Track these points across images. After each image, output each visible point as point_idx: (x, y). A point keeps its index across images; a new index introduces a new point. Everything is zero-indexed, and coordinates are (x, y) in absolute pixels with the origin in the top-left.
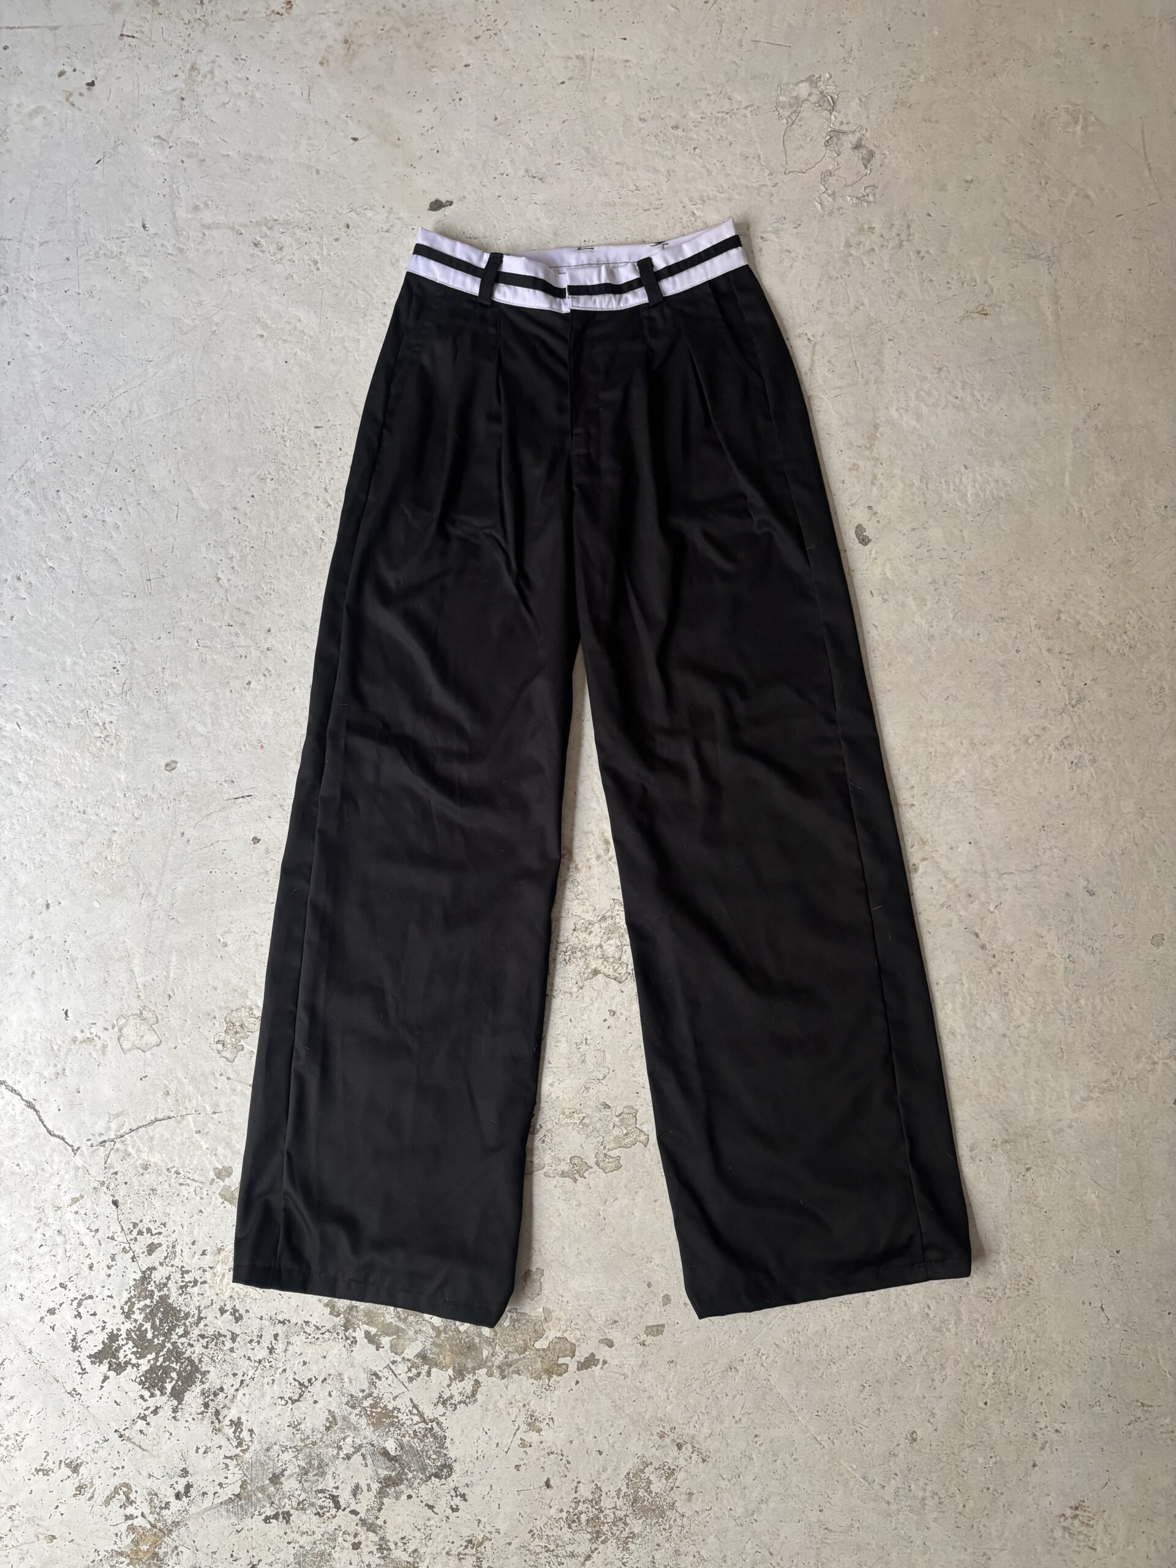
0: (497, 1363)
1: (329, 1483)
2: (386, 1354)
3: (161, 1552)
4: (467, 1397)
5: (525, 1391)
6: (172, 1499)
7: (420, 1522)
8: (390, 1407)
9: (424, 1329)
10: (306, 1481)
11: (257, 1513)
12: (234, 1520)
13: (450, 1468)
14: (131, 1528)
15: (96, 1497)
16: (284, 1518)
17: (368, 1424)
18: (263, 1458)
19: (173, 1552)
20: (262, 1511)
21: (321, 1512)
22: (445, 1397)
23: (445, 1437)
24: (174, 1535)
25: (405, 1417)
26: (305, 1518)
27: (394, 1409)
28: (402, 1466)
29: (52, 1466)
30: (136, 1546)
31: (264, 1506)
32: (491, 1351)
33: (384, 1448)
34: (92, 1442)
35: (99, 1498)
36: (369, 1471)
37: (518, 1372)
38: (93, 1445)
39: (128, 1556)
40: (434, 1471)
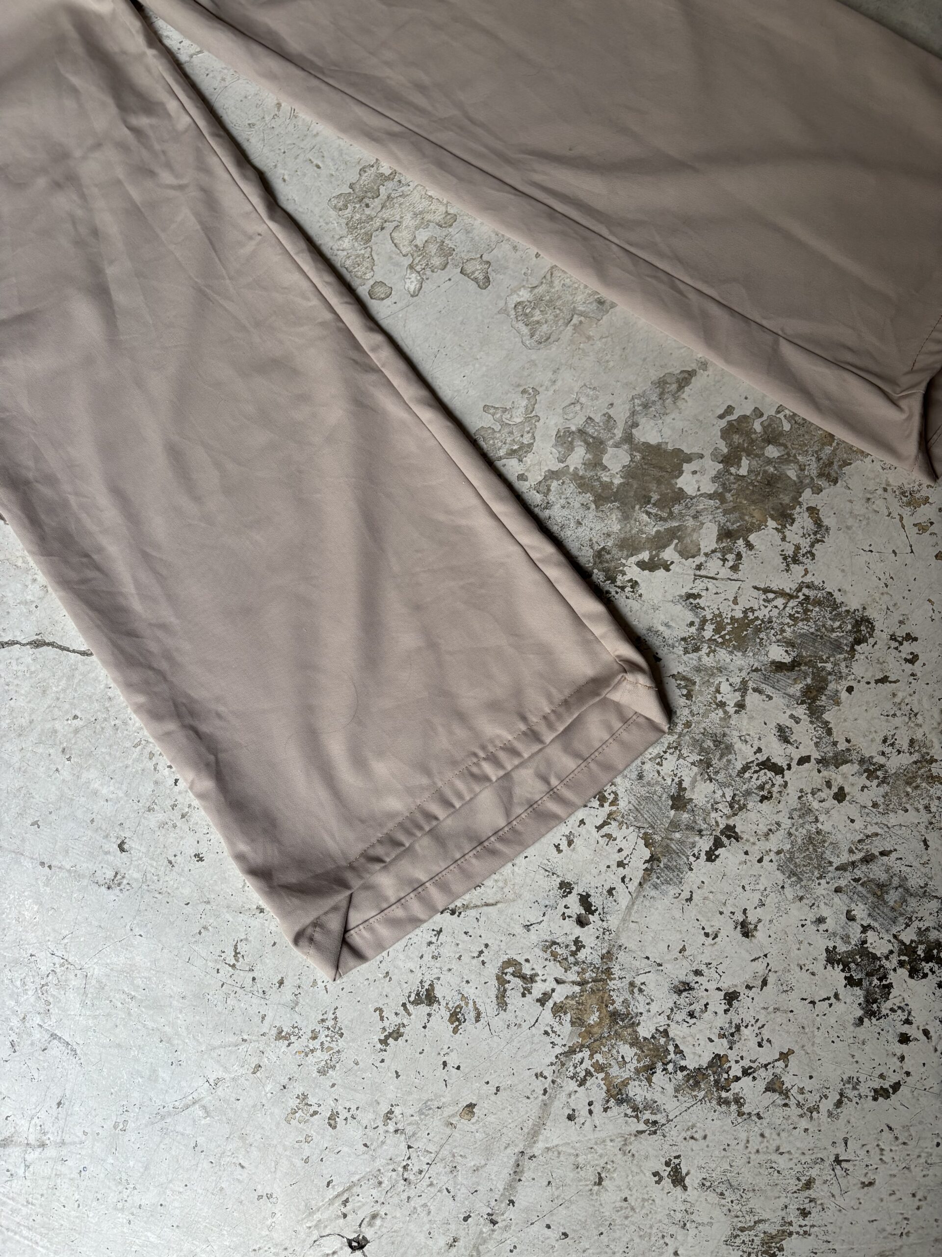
0: (814, 473)
1: (744, 753)
2: (683, 568)
3: (618, 1006)
4: (815, 533)
5: (872, 475)
6: (578, 931)
7: (888, 707)
8: (739, 615)
9: (701, 507)
10: (717, 773)
11: (692, 859)
12: (672, 890)
13: (867, 621)
14: (558, 1010)
15: (482, 1009)
16: (729, 837)
17: (731, 653)
18: (643, 791)
19: (632, 993)
20: (696, 851)
21: (765, 793)
22: (791, 553)
23: (830, 593)
24: (616, 971)
25: (765, 611)
26: (752, 816)
27: (745, 612)
28: (809, 664)
29: (398, 1020)
30: (581, 1026)
31: (694, 845)
32: (796, 467)
33: (773, 662)
34: (425, 949)
35: (488, 1006)
36: (779, 700)
37: (846, 463)
38: (428, 952)
39: (583, 1046)
40: (851, 639)
